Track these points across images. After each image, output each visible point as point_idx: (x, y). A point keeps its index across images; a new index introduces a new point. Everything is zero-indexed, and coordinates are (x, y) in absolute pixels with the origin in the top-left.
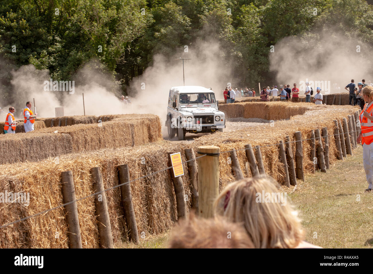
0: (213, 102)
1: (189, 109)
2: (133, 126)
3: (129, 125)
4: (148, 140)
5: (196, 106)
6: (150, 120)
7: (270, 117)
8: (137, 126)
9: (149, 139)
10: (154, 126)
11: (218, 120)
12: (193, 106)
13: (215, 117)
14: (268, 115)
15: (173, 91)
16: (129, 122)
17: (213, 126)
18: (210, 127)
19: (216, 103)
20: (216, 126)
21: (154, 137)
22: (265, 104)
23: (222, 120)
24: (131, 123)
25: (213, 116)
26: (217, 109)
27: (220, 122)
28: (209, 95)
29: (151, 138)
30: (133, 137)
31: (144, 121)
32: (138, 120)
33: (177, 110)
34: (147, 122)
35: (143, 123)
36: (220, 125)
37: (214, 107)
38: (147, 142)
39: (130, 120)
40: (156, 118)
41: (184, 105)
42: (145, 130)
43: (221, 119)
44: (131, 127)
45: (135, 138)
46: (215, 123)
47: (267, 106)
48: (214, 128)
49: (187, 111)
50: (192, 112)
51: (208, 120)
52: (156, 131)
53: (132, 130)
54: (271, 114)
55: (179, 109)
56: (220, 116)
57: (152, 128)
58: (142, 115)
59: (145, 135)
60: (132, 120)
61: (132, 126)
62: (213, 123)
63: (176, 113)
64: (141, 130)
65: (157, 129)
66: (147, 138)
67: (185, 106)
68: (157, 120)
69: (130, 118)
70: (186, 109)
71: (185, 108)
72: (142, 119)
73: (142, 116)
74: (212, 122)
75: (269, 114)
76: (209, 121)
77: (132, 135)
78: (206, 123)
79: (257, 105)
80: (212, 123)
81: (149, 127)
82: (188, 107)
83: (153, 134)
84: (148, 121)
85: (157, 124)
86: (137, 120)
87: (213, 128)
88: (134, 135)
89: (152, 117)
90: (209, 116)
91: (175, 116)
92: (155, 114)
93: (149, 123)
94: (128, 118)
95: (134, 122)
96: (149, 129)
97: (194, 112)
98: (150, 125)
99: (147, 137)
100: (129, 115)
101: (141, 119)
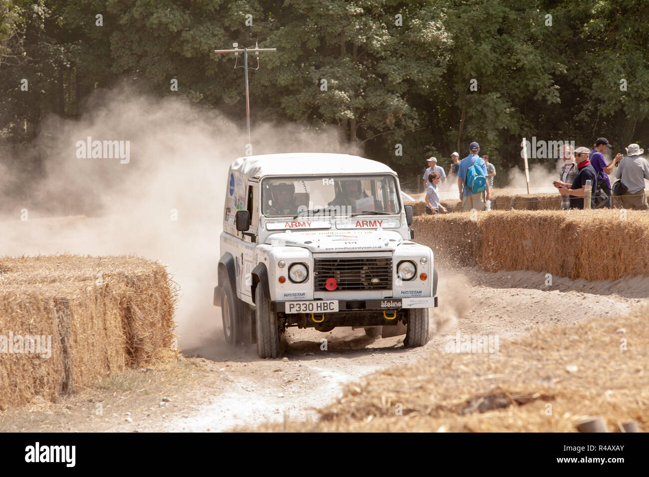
0: (393, 211)
1: (300, 237)
2: (67, 307)
3: (52, 304)
4: (122, 358)
5: (326, 225)
6: (130, 282)
7: (581, 266)
8: (80, 305)
9: (129, 353)
10: (146, 305)
11: (409, 276)
12: (313, 225)
13: (398, 265)
14: (571, 260)
15: (239, 170)
16: (49, 291)
17: (389, 299)
18: (378, 302)
19: (403, 211)
21: (148, 347)
22: (559, 221)
23: (423, 277)
24: (60, 296)
25: (388, 261)
26: (408, 235)
27: (417, 284)
28: (378, 184)
29: (137, 350)
30: (65, 351)
31: (107, 286)
32: (84, 280)
33: (254, 239)
34: (121, 288)
35: (105, 292)
36: (418, 294)
37: (394, 229)
38: (120, 367)
39: (54, 281)
40: (156, 273)
41: (280, 223)
42: (114, 320)
43: (419, 274)
44: (58, 311)
45: (73, 353)
46: (398, 287)
47: (571, 227)
48: (393, 309)
49: (289, 244)
50: (306, 246)
51: (369, 277)
52: (153, 325)
53: (61, 322)
54: (583, 257)
55: (259, 238)
56: (417, 262)
57: (139, 313)
58: (99, 262)
59: (112, 339)
60: (61, 281)
61: (62, 304)
62: (391, 289)
63: (250, 252)
64: (98, 323)
65: (158, 316)
66: (122, 352)
67: (282, 226)
68: (157, 281)
69: (56, 274)
70: (289, 236)
71: (284, 230)
72: (103, 277)
73: (99, 265)
74: (386, 284)
75: (577, 257)
76: (375, 280)
77: (63, 341)
78: (363, 289)
79: (529, 224)
80: (385, 288)
81: (128, 309)
82: (293, 230)
83: (144, 333)
84: (123, 285)
85: (157, 294)
86: (82, 284)
87: (388, 309)
88: (70, 342)
89: (139, 271)
90: (374, 260)
91: (245, 263)
92: (151, 257)
93: (130, 292)
94: (43, 272)
95: (70, 290)
96: (128, 317)
97: (314, 245)
98: (130, 300)
99: (121, 348)
100: (49, 259)
101: (96, 277)
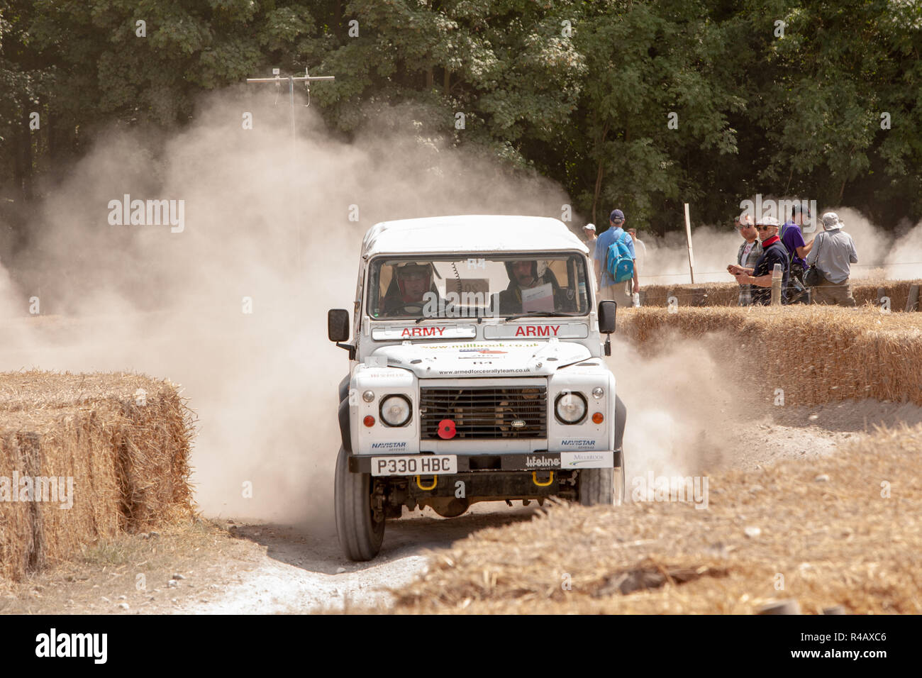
2: (36, 446)
3: (14, 441)
4: (115, 519)
5: (468, 332)
6: (128, 409)
8: (55, 442)
9: (124, 510)
10: (149, 442)
11: (572, 418)
12: (448, 333)
13: (557, 399)
16: (10, 424)
17: (539, 453)
18: (521, 457)
19: (595, 311)
20: (556, 455)
21: (151, 503)
23: (598, 418)
24: (25, 430)
25: (541, 392)
27: (587, 430)
29: (136, 506)
30: (33, 508)
31: (94, 415)
32: (61, 407)
33: (352, 354)
34: (110, 419)
35: (90, 424)
36: (588, 446)
38: (112, 532)
39: (17, 409)
40: (163, 397)
41: (393, 328)
42: (104, 465)
43: (591, 414)
44: (23, 452)
45: (45, 511)
46: (556, 433)
48: (548, 470)
50: (412, 367)
51: (509, 418)
52: (158, 470)
53: (28, 466)
55: (363, 352)
56: (588, 395)
57: (139, 454)
58: (83, 381)
59: (101, 491)
60: (27, 409)
61: (29, 441)
62: (544, 437)
64: (81, 468)
65: (166, 459)
66: (115, 510)
67: (397, 334)
68: (164, 410)
69: (20, 399)
72: (87, 402)
73: (82, 385)
74: (536, 429)
76: (518, 424)
78: (500, 437)
80: (533, 436)
81: (124, 449)
82: (414, 341)
83: (145, 482)
84: (115, 414)
85: (164, 427)
86: (57, 413)
87: (538, 470)
89: (139, 394)
90: (519, 390)
92: (156, 374)
93: (126, 424)
95: (40, 422)
96: (123, 459)
97: (422, 366)
98: (126, 435)
99: (114, 504)
100: (11, 377)
101: (78, 403)
